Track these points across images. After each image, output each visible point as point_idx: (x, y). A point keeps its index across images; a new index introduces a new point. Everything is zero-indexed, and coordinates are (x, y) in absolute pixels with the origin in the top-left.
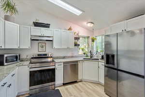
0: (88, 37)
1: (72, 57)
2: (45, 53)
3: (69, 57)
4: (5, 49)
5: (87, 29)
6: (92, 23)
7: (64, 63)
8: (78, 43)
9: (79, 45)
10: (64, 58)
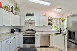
0: (60, 19)
1: (47, 31)
2: (32, 29)
3: (45, 31)
4: (14, 26)
5: (59, 13)
6: (60, 9)
7: (40, 35)
8: (51, 23)
9: (52, 24)
10: (42, 32)
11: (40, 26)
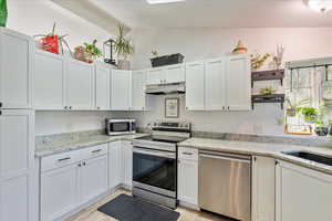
10: (224, 137)
11: (207, 109)
